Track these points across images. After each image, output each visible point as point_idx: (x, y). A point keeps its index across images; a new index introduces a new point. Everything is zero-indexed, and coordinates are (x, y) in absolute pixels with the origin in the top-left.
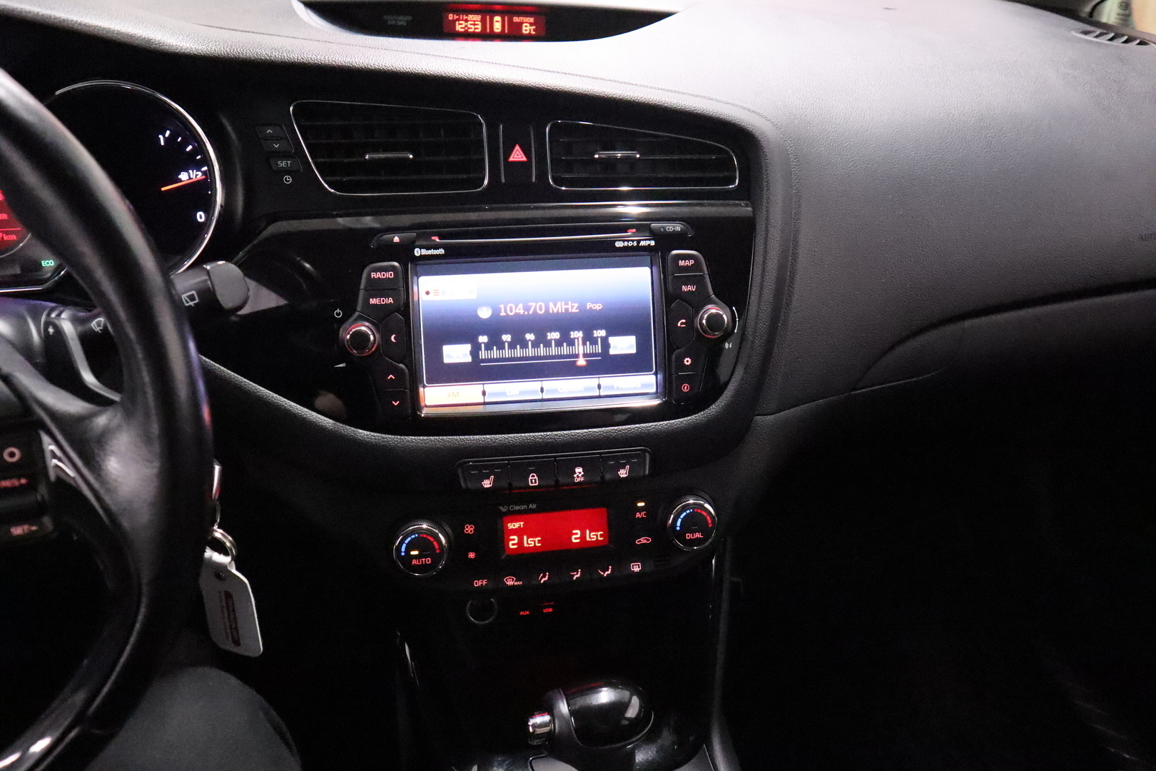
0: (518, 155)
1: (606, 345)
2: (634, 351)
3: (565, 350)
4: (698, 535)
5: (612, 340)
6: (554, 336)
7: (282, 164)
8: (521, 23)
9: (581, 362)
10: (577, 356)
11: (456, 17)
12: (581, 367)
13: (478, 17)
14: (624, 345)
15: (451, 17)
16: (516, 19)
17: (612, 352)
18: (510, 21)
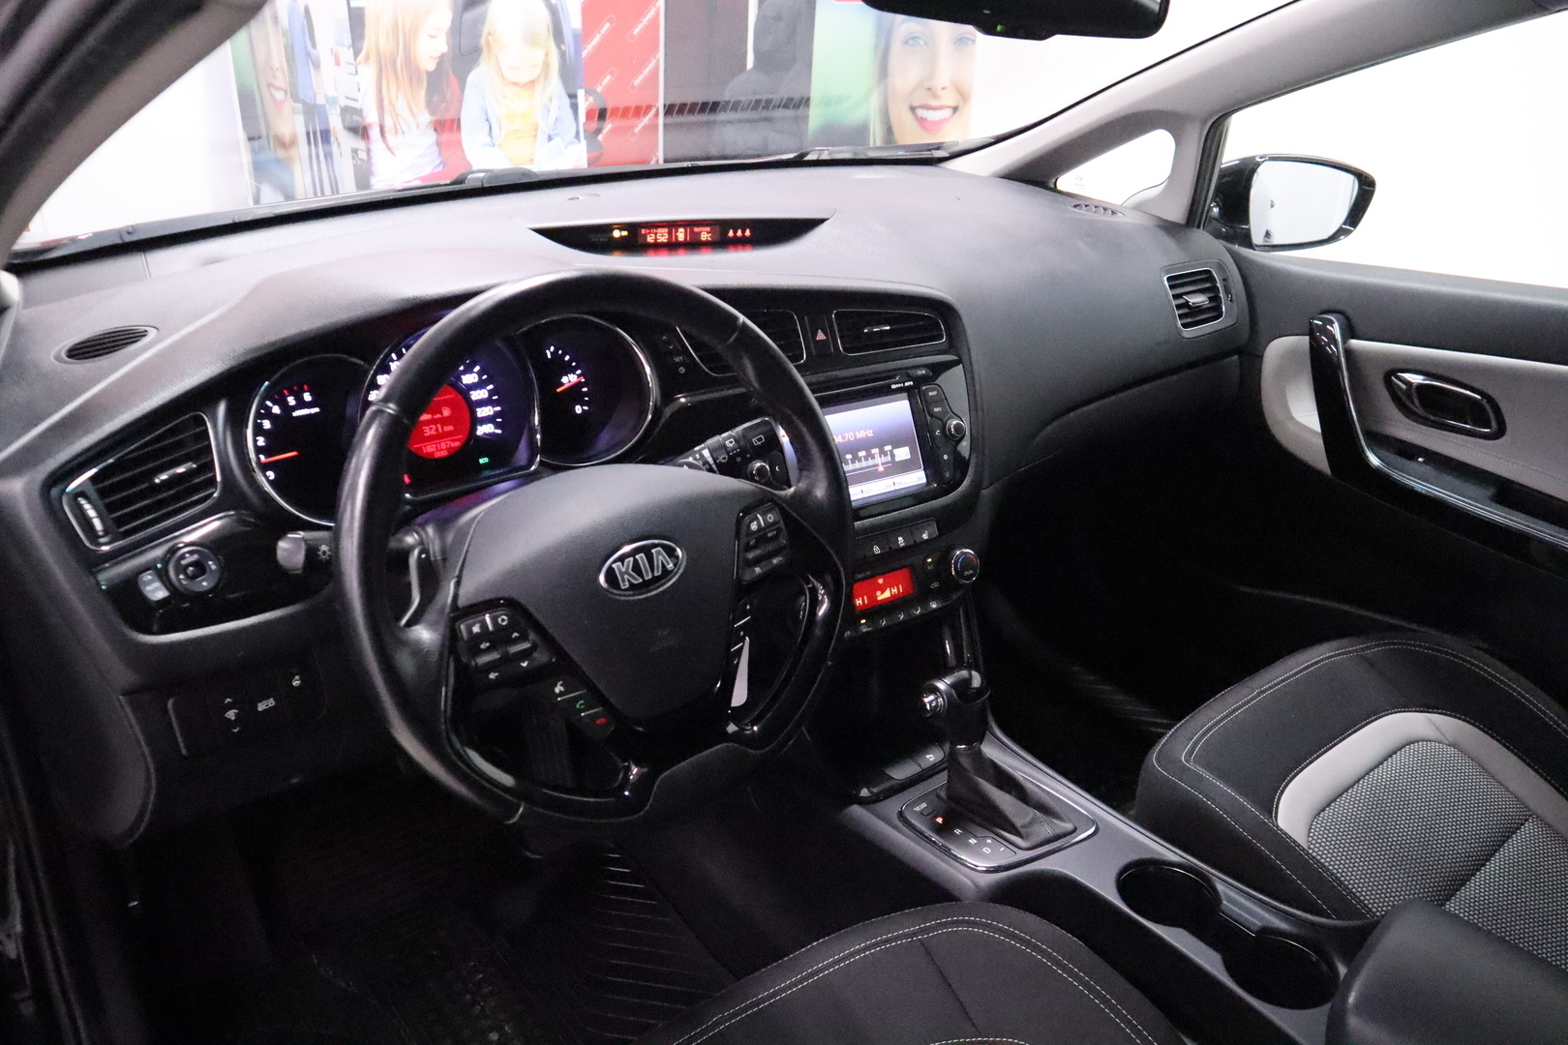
0: (821, 336)
1: (893, 456)
2: (909, 457)
3: (870, 462)
4: (971, 572)
5: (896, 451)
6: (862, 454)
7: (677, 359)
8: (700, 233)
9: (881, 469)
10: (877, 465)
11: (648, 231)
12: (881, 473)
13: (666, 230)
14: (903, 453)
15: (643, 231)
16: (696, 230)
17: (897, 459)
18: (692, 232)
